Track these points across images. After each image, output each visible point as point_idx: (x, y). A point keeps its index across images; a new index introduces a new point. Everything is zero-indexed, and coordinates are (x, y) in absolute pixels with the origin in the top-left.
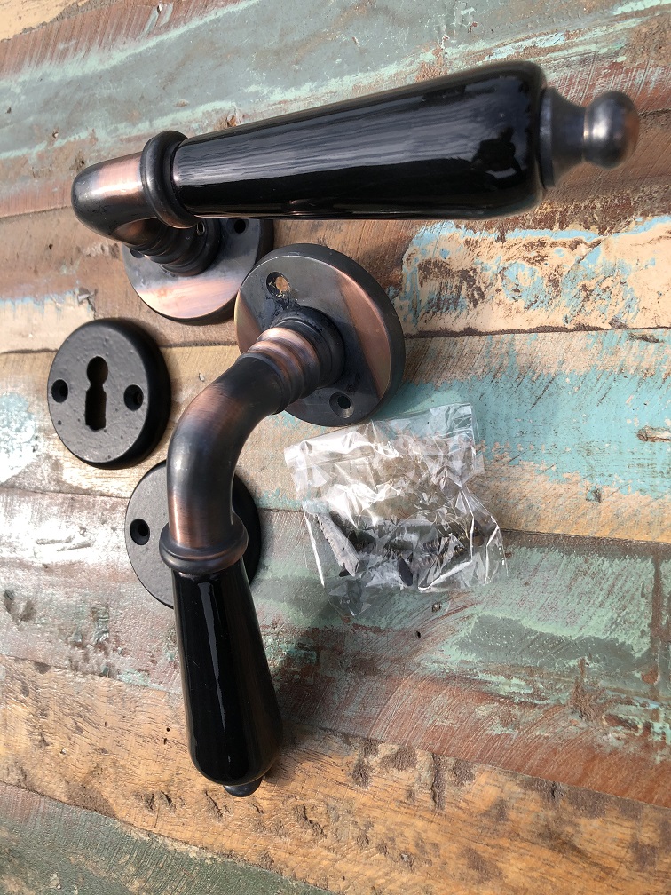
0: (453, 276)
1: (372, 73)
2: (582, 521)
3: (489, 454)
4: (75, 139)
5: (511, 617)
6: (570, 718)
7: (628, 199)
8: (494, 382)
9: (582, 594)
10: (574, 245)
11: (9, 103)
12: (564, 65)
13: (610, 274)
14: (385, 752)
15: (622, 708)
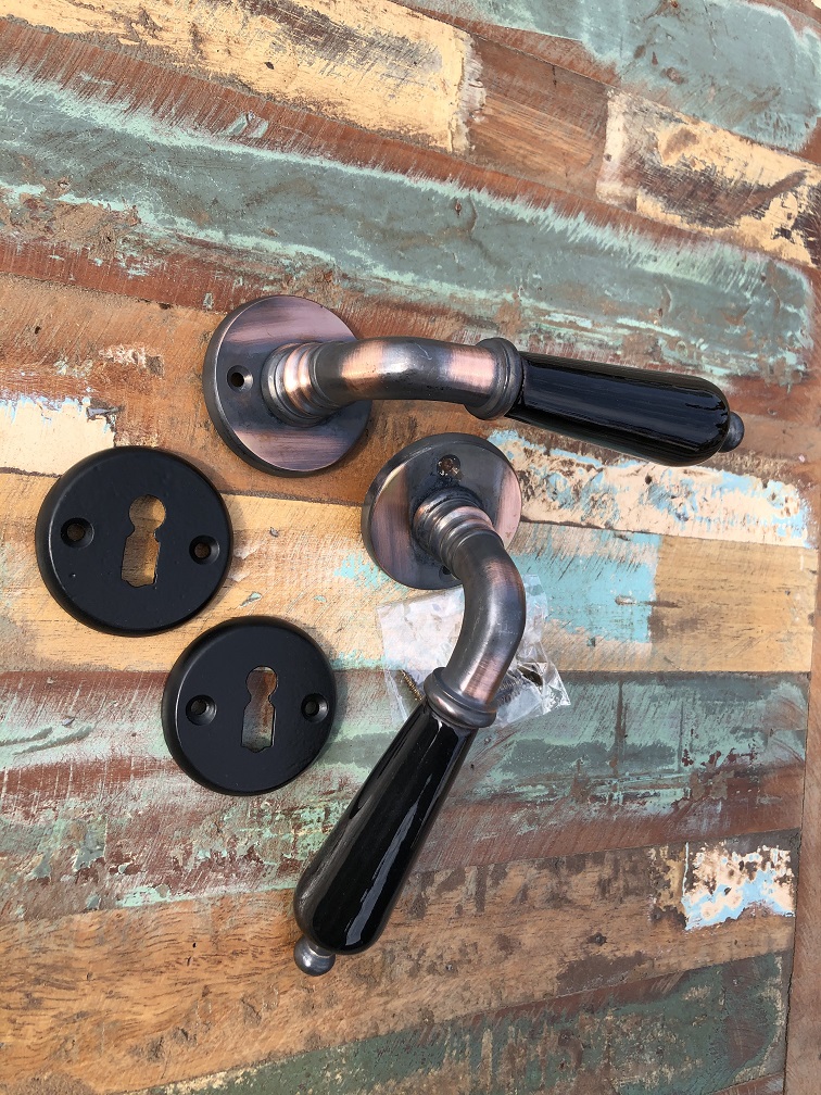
1: (466, 290)
2: (584, 661)
4: (101, 205)
5: (538, 738)
6: (570, 805)
9: (581, 713)
12: (590, 343)
13: (607, 492)
14: (439, 878)
15: (599, 788)
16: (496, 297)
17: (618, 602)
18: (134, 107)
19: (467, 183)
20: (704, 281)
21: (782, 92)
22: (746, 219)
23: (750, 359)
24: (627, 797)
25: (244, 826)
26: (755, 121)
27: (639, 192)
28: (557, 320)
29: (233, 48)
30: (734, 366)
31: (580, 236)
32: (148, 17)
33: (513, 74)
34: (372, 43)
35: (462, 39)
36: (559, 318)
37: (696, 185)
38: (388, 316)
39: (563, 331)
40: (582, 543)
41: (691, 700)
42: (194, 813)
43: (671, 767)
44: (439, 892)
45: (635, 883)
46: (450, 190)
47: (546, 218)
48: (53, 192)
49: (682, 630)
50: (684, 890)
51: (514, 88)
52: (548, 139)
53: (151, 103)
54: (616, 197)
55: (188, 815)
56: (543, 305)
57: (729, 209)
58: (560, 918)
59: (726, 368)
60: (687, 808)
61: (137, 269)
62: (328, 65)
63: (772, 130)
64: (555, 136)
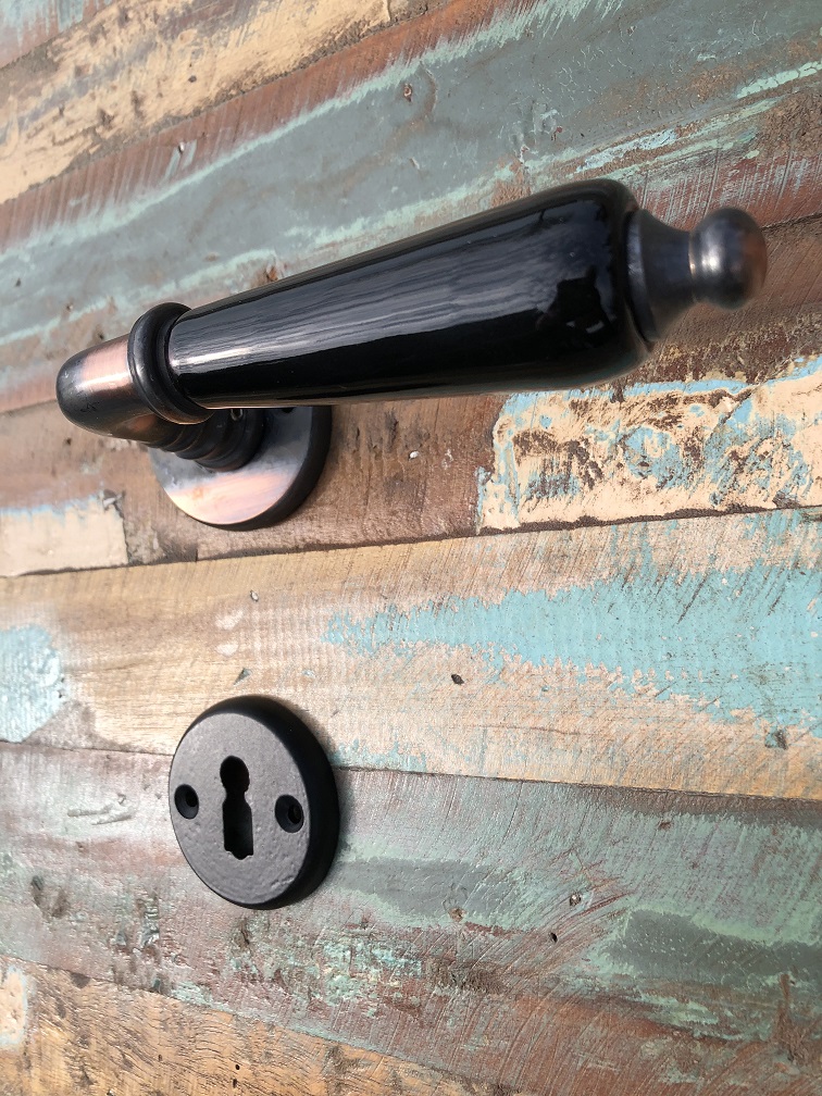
0: (559, 451)
1: (437, 200)
2: (763, 775)
3: (628, 686)
4: (92, 310)
5: (678, 913)
6: (775, 1061)
7: (781, 333)
8: (626, 586)
9: (772, 880)
10: (715, 400)
11: (17, 275)
12: (678, 169)
13: (767, 433)
19: (415, 48)
29: (165, 88)
32: (104, 114)
46: (393, 76)
53: (113, 192)
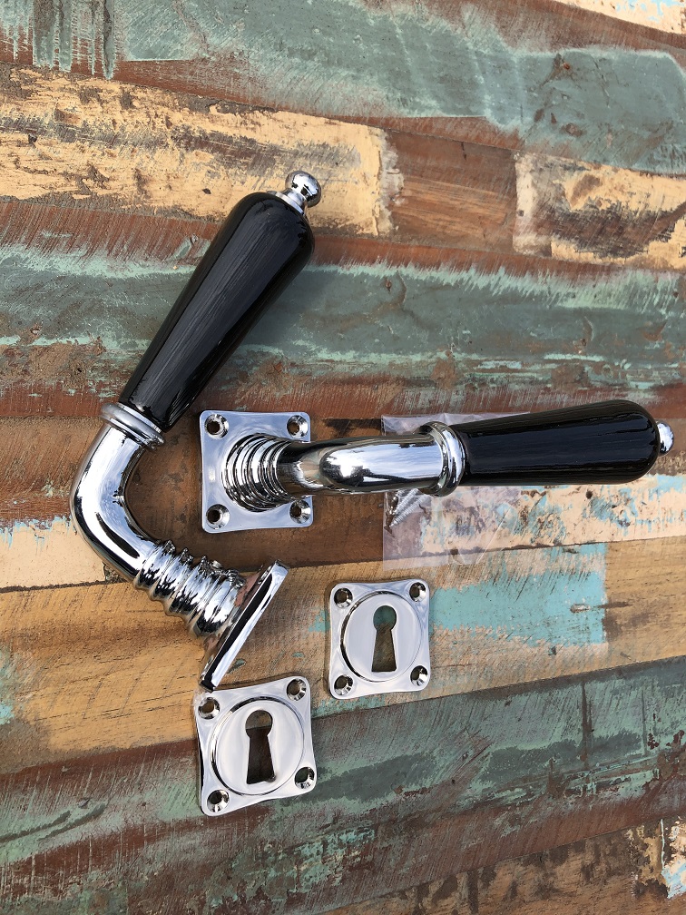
0: (465, 511)
1: (403, 356)
2: (547, 669)
3: (495, 635)
5: (512, 746)
6: (548, 802)
8: (495, 583)
9: (548, 717)
10: (533, 494)
12: (521, 382)
13: (552, 512)
14: (434, 889)
15: (573, 782)
16: (431, 357)
17: (573, 611)
18: (91, 252)
19: (396, 260)
20: (621, 307)
21: (675, 125)
22: (654, 244)
23: (672, 369)
24: (600, 787)
25: (251, 869)
26: (652, 155)
27: (553, 238)
28: (489, 367)
29: (174, 183)
30: (658, 378)
31: (502, 289)
32: (96, 171)
33: (426, 156)
34: (296, 154)
35: (377, 135)
36: (490, 365)
37: (604, 222)
38: (335, 392)
39: (495, 376)
40: (533, 562)
41: (650, 687)
42: (204, 866)
43: (638, 752)
44: (434, 902)
45: (617, 865)
46: (379, 270)
47: (470, 279)
48: (27, 339)
49: (635, 625)
50: (663, 863)
51: (429, 168)
52: (464, 207)
53: (105, 246)
54: (532, 247)
55: (199, 869)
56: (475, 357)
57: (637, 238)
58: (550, 907)
59: (650, 381)
60: (657, 788)
61: (106, 392)
62: (258, 180)
63: (668, 160)
64: (471, 203)
